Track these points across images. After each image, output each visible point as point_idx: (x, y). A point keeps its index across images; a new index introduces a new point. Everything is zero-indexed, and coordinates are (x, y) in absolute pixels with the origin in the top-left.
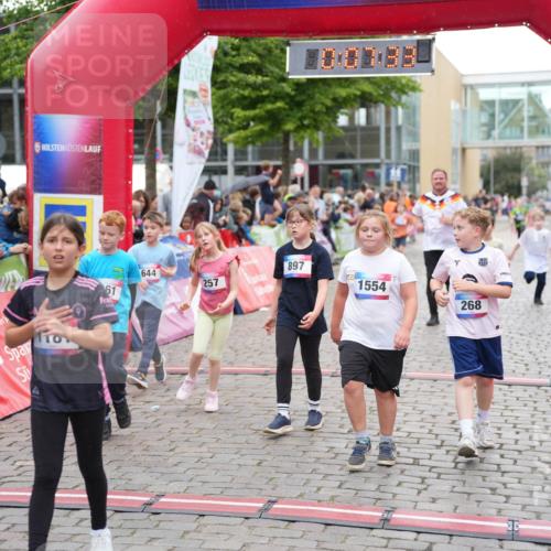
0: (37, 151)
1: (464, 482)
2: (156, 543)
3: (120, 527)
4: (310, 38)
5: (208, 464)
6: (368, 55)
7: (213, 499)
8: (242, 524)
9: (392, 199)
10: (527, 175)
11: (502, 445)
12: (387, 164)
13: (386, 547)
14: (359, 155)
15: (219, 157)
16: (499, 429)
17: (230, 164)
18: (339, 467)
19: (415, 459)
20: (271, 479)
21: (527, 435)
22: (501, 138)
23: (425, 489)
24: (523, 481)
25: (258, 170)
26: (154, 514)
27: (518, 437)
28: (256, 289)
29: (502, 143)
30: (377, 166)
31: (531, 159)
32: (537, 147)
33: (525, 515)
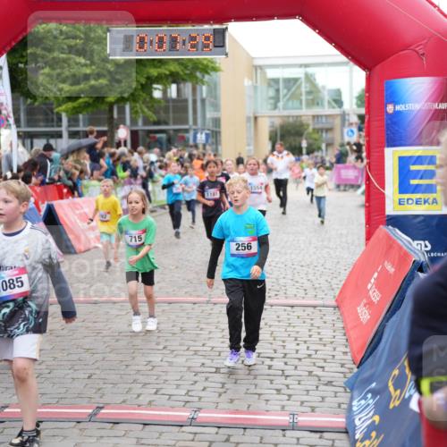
1: (256, 385)
5: (47, 379)
6: (174, 40)
7: (50, 408)
8: (74, 427)
9: (199, 158)
10: (306, 139)
11: (286, 354)
12: (195, 130)
13: (193, 440)
14: (171, 122)
15: (55, 124)
16: (284, 342)
17: (64, 129)
18: (155, 377)
19: (217, 368)
20: (99, 389)
21: (305, 346)
22: (284, 109)
23: (225, 392)
24: (302, 383)
27: (298, 348)
28: (87, 233)
29: (286, 113)
30: (187, 131)
31: (308, 125)
32: (314, 117)
33: (303, 409)
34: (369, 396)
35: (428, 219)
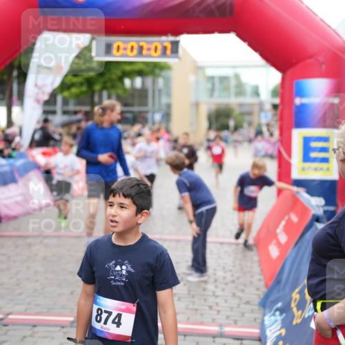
1: (194, 303)
5: (40, 293)
8: (60, 331)
11: (216, 280)
12: (153, 111)
17: (58, 108)
21: (230, 274)
24: (228, 301)
25: (76, 113)
26: (4, 325)
27: (225, 275)
29: (219, 101)
30: (147, 112)
32: (240, 105)
33: (228, 322)
34: (278, 313)
35: (323, 183)
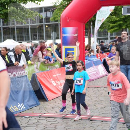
0: (63, 36)
2: (91, 128)
3: (83, 124)
4: (128, 5)
17: (109, 37)
26: (91, 121)
